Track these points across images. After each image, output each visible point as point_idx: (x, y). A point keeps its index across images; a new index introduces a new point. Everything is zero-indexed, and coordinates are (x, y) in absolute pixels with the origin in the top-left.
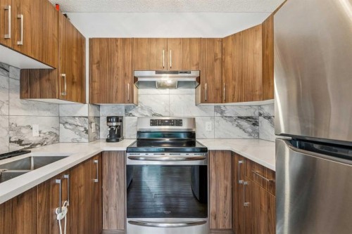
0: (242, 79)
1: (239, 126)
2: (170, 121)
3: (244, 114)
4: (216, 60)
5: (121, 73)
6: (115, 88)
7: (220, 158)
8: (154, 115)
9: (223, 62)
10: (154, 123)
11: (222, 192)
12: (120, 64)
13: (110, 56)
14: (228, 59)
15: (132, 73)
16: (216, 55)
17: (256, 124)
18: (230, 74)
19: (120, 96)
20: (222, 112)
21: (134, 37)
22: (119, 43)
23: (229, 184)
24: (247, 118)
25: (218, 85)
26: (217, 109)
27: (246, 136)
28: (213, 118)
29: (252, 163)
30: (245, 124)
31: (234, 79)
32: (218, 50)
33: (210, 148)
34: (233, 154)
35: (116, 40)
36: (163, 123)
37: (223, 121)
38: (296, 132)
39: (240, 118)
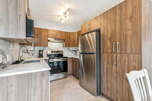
0: (74, 42)
1: (73, 52)
2: (56, 51)
3: (74, 50)
4: (68, 37)
5: (44, 38)
6: (42, 42)
7: (70, 59)
8: (52, 50)
9: (70, 38)
10: (52, 52)
11: (70, 66)
12: (44, 35)
13: (41, 33)
14: (71, 37)
15: (47, 39)
16: (68, 36)
17: (76, 52)
18: (71, 41)
19: (44, 45)
20: (69, 49)
21: (48, 29)
22: (43, 30)
23: (71, 64)
24: (74, 51)
25: (69, 43)
26: (68, 49)
27: (74, 55)
28: (67, 51)
29: (76, 58)
30: (74, 52)
31: (72, 42)
32: (69, 35)
33: (68, 57)
34: (72, 58)
35: (43, 29)
36: (55, 52)
37: (69, 51)
38: (82, 52)
39: (73, 50)
